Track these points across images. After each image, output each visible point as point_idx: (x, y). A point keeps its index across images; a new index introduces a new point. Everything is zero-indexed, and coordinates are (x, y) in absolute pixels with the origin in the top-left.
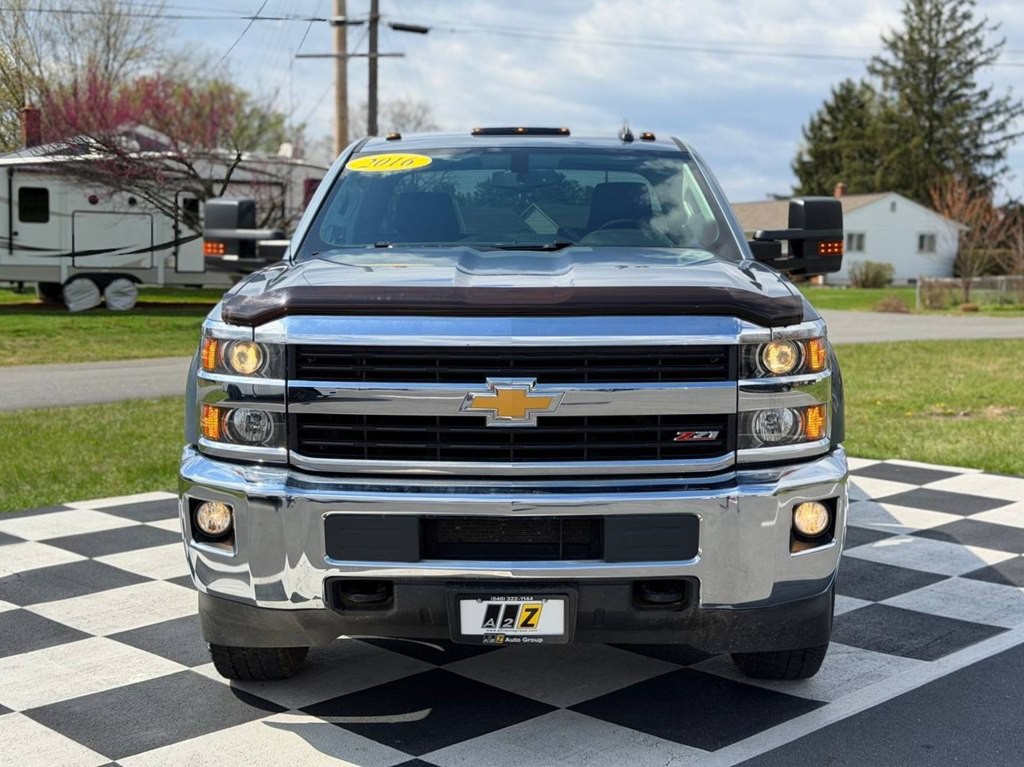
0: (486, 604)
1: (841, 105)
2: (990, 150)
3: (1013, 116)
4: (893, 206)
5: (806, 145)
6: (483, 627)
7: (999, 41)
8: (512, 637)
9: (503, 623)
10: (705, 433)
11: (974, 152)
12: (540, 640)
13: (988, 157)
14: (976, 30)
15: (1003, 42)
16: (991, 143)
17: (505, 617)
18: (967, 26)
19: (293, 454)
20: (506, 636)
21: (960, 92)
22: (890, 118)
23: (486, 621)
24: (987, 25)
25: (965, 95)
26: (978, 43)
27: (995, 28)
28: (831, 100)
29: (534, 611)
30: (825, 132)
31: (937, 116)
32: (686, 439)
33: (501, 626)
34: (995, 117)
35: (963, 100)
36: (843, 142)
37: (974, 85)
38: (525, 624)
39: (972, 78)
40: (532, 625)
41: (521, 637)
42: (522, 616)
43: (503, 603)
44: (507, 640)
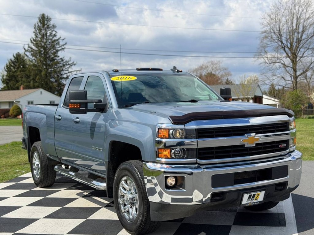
0: (249, 194)
1: (16, 61)
2: (65, 76)
3: (71, 66)
4: (41, 93)
5: (6, 73)
6: (247, 201)
7: (65, 43)
8: (252, 203)
9: (252, 199)
11: (60, 76)
12: (258, 203)
13: (64, 78)
14: (57, 40)
15: (66, 44)
16: (65, 74)
17: (252, 198)
18: (55, 38)
19: (198, 160)
21: (54, 58)
22: (34, 66)
23: (248, 199)
24: (61, 39)
25: (56, 59)
26: (58, 43)
27: (63, 39)
28: (13, 59)
29: (258, 195)
30: (12, 69)
31: (49, 65)
33: (251, 201)
34: (66, 66)
35: (56, 60)
36: (19, 73)
37: (59, 56)
38: (256, 199)
39: (57, 54)
41: (254, 203)
42: (256, 197)
43: (252, 194)
44: (252, 204)
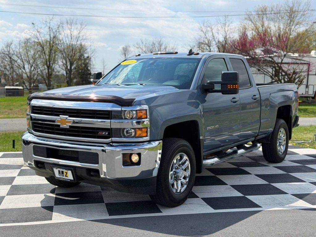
0: (58, 170)
9: (62, 175)
10: (105, 133)
12: (69, 181)
19: (32, 131)
20: (63, 178)
23: (59, 174)
29: (67, 173)
32: (101, 134)
38: (66, 176)
40: (67, 176)
41: (66, 179)
42: (65, 174)
43: (61, 170)
